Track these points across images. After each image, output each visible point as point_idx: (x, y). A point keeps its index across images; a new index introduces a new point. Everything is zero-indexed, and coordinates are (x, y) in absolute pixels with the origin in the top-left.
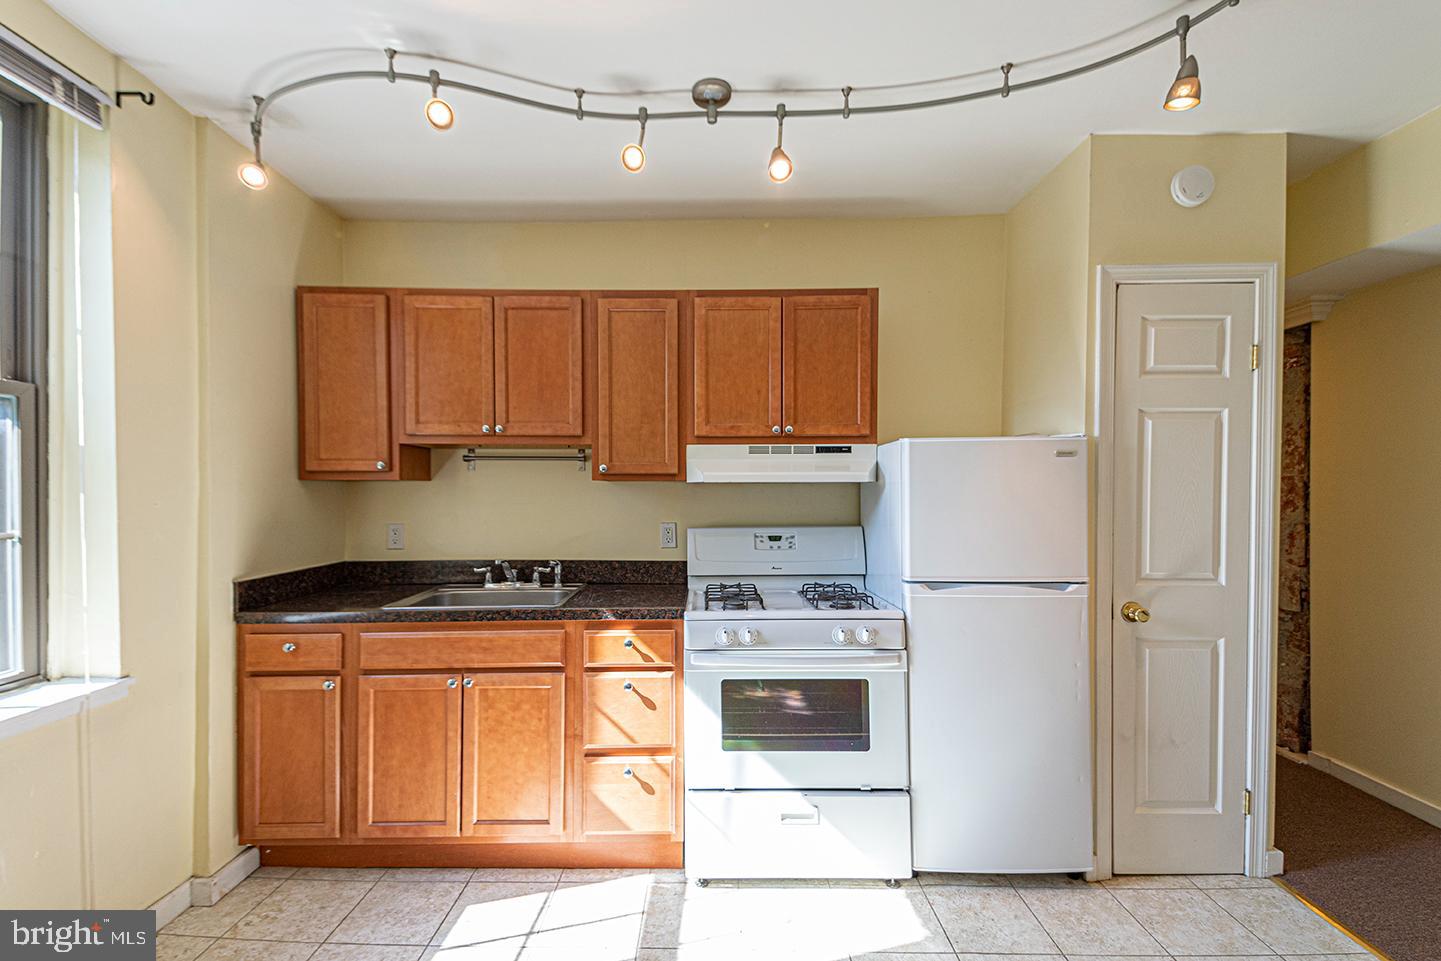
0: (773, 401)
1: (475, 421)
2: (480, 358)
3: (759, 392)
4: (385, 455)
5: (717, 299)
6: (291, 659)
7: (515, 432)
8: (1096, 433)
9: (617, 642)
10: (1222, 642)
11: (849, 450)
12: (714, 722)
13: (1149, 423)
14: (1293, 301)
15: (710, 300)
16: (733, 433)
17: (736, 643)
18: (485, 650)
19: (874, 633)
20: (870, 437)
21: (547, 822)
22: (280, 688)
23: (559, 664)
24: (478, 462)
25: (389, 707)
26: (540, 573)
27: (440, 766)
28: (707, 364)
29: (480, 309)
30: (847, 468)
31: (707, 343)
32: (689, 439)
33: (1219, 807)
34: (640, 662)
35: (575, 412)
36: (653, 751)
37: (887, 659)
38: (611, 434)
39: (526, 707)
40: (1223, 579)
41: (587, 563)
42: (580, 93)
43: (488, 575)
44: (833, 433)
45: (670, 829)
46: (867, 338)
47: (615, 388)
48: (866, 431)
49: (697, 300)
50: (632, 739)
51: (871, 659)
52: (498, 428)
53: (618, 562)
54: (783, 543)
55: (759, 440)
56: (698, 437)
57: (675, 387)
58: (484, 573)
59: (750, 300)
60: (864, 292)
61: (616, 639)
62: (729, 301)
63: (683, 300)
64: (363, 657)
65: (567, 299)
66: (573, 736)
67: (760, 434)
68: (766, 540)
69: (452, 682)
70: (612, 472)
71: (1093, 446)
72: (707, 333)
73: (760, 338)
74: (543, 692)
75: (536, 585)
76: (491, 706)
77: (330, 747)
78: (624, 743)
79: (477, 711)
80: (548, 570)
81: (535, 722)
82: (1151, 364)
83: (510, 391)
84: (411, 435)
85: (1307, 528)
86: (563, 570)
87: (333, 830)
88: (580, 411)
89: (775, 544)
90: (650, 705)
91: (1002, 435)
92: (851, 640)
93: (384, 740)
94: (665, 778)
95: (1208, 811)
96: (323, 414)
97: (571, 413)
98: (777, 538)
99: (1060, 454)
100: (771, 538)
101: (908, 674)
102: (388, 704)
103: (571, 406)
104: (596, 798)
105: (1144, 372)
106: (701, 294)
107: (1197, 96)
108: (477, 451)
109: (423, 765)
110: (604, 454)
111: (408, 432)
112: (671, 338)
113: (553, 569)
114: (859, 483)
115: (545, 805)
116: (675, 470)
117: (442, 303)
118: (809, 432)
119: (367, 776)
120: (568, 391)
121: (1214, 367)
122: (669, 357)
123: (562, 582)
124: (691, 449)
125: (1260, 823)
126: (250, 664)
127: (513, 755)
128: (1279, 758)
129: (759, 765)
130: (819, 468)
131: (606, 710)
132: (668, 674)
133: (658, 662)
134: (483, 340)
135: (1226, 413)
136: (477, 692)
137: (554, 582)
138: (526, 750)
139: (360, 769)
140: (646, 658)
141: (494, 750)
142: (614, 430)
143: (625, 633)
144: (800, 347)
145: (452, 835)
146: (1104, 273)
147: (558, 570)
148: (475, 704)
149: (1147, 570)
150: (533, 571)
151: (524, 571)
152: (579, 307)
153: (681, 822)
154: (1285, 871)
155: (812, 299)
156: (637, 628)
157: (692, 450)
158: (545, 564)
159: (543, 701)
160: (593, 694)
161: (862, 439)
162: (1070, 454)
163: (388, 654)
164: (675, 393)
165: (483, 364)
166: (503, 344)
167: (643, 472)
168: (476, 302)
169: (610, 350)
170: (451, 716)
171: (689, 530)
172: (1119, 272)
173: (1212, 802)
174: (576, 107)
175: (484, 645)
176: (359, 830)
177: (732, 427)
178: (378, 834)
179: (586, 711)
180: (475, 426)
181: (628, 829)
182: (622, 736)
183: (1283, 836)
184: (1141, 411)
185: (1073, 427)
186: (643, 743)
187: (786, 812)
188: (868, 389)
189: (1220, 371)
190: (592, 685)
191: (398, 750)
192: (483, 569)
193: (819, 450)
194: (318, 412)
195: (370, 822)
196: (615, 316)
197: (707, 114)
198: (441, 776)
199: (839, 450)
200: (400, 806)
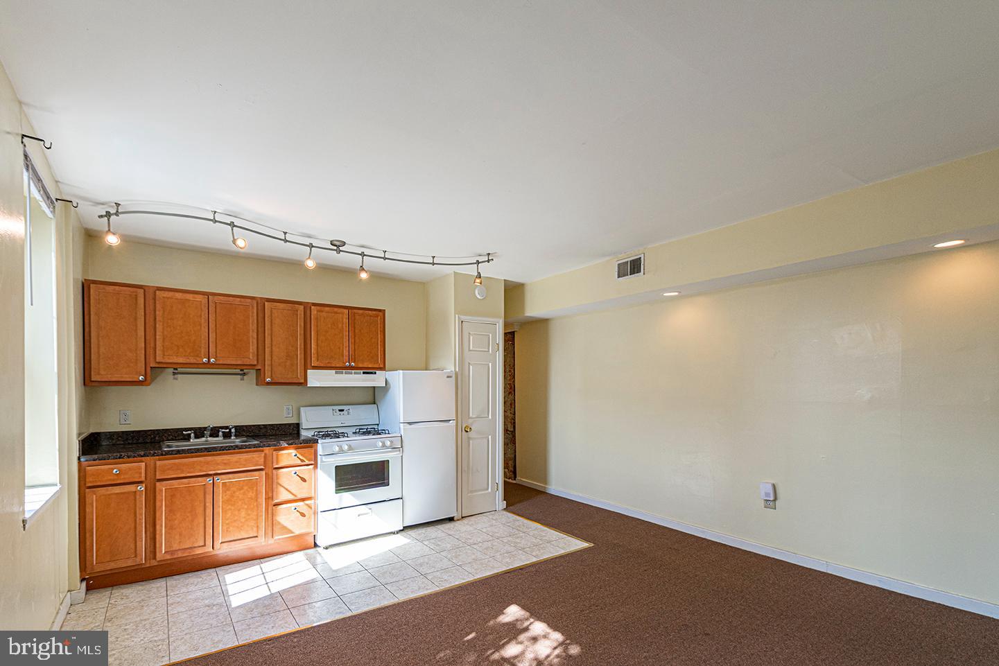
0: (346, 353)
1: (197, 356)
2: (200, 325)
3: (339, 348)
4: (143, 373)
5: (322, 308)
6: (116, 477)
7: (221, 362)
8: (457, 370)
9: (289, 455)
10: (490, 437)
11: (375, 373)
12: (331, 483)
13: (471, 367)
14: (506, 325)
15: (319, 308)
16: (329, 365)
17: (341, 451)
18: (225, 464)
19: (391, 442)
20: (383, 369)
21: (257, 537)
22: (109, 493)
23: (262, 467)
24: (179, 376)
25: (173, 496)
26: (223, 432)
27: (202, 520)
28: (317, 335)
29: (201, 302)
30: (374, 380)
31: (317, 326)
32: (309, 367)
33: (490, 490)
34: (299, 462)
35: (253, 353)
36: (303, 500)
37: (396, 451)
38: (272, 365)
39: (246, 488)
40: (490, 417)
41: (246, 426)
42: (285, 233)
43: (192, 435)
44: (370, 366)
45: (312, 530)
46: (382, 330)
47: (274, 343)
48: (382, 366)
49: (312, 307)
50: (296, 496)
51: (390, 452)
52: (212, 360)
53: (263, 425)
54: (345, 412)
55: (340, 368)
56: (313, 367)
57: (303, 344)
58: (190, 434)
59: (336, 309)
60: (380, 310)
61: (289, 454)
62: (327, 309)
63: (307, 306)
64: (157, 473)
65: (249, 300)
66: (269, 498)
67: (341, 366)
68: (338, 411)
69: (209, 480)
70: (273, 381)
71: (456, 374)
72: (317, 322)
73: (340, 326)
74: (254, 481)
75: (220, 439)
76: (228, 490)
77: (140, 519)
78: (291, 497)
79: (221, 492)
80: (228, 430)
81: (251, 493)
82: (471, 348)
83: (218, 341)
84: (159, 363)
85: (515, 401)
86: (236, 431)
87: (142, 559)
88: (256, 353)
89: (342, 413)
90: (304, 480)
91: (426, 370)
92: (384, 446)
93: (170, 511)
94: (309, 509)
95: (487, 492)
96: (102, 350)
97: (251, 355)
98: (343, 410)
99: (448, 377)
100: (340, 410)
101: (402, 456)
102: (172, 494)
103: (251, 350)
104: (279, 523)
105: (470, 350)
106: (314, 304)
107: (481, 284)
108: (179, 369)
109: (192, 521)
110: (268, 373)
111: (157, 361)
112: (300, 323)
113: (230, 430)
114: (374, 387)
115: (255, 529)
116: (302, 381)
117: (179, 295)
118: (361, 365)
119: (161, 530)
120: (249, 343)
121: (487, 350)
122: (300, 331)
123: (236, 436)
124: (309, 372)
125: (500, 494)
126: (90, 482)
127: (239, 510)
128: (505, 481)
129: (348, 497)
130: (364, 380)
131: (284, 485)
132: (311, 467)
133: (307, 462)
134: (203, 317)
135: (490, 364)
136: (221, 484)
137: (231, 436)
138: (246, 507)
139: (158, 527)
140: (302, 461)
141: (230, 509)
142: (273, 363)
143: (293, 452)
144: (357, 331)
145: (209, 550)
146: (459, 317)
147: (233, 430)
148: (219, 490)
149: (471, 415)
150: (219, 431)
151: (214, 432)
152: (255, 305)
153: (316, 526)
154: (507, 507)
155: (361, 312)
156: (296, 449)
157: (311, 373)
158: (227, 428)
159: (253, 485)
160: (277, 479)
161: (380, 369)
162: (451, 377)
163: (173, 470)
164: (303, 347)
165: (203, 328)
166: (214, 319)
167: (288, 381)
168: (199, 298)
169: (271, 326)
170: (207, 496)
171: (302, 408)
172: (463, 318)
173: (488, 489)
174: (283, 238)
175: (225, 461)
176: (157, 557)
177: (328, 363)
178: (168, 557)
179: (274, 486)
180: (198, 359)
181: (292, 533)
182: (291, 495)
183: (506, 497)
184: (469, 363)
185: (451, 368)
186: (299, 496)
187: (359, 513)
188: (382, 349)
189: (489, 351)
190: (277, 475)
191: (178, 515)
192: (190, 432)
193: (364, 373)
194: (99, 348)
195: (163, 552)
196: (274, 311)
197: (336, 250)
198: (202, 525)
199: (371, 373)
200: (180, 542)
